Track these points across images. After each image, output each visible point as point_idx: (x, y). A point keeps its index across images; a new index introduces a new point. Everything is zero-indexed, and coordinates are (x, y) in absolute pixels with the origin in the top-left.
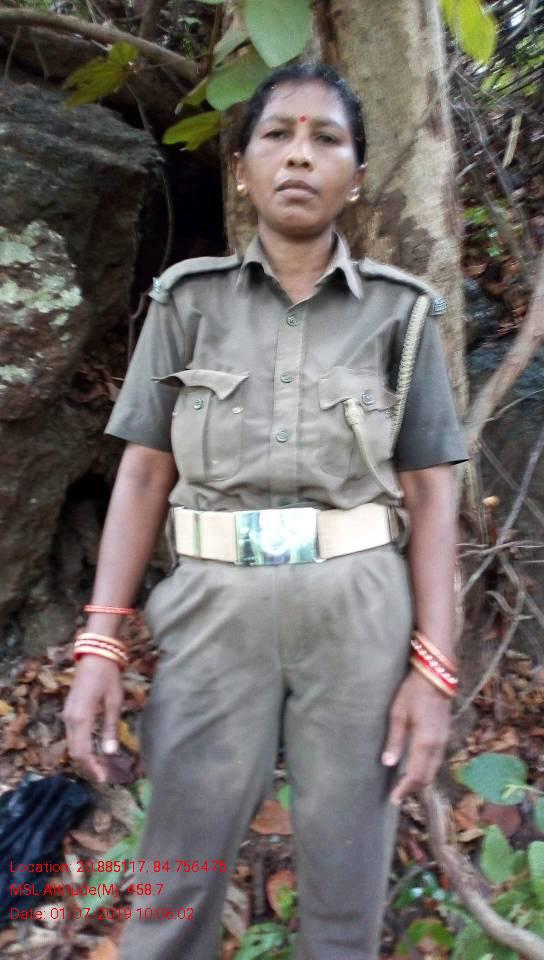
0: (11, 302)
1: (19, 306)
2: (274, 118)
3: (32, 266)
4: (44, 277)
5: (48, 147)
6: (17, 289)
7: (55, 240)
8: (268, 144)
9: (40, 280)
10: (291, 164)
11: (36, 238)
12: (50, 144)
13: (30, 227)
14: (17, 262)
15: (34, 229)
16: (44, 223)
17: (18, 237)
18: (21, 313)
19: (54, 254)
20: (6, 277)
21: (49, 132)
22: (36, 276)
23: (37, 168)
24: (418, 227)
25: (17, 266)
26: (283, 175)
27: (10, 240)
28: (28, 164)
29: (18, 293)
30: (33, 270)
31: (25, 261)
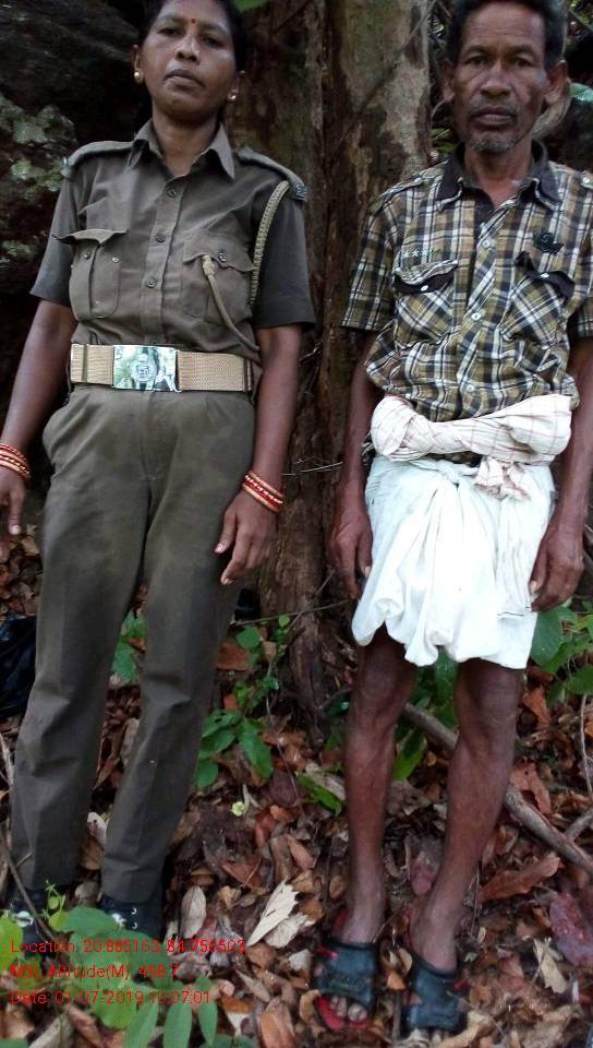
0: (24, 178)
1: (31, 182)
2: (168, 17)
3: (45, 146)
4: (55, 158)
5: (64, 39)
6: (29, 167)
7: (66, 125)
8: (163, 38)
9: (51, 160)
10: (180, 56)
11: (50, 121)
12: (65, 36)
13: (45, 110)
14: (32, 141)
15: (48, 113)
16: (57, 109)
17: (33, 119)
18: (32, 190)
19: (64, 137)
20: (21, 155)
21: (62, 24)
22: (48, 156)
23: (53, 56)
24: (393, 142)
25: (31, 145)
26: (174, 65)
27: (27, 120)
28: (46, 53)
29: (30, 170)
30: (46, 150)
31: (39, 141)
